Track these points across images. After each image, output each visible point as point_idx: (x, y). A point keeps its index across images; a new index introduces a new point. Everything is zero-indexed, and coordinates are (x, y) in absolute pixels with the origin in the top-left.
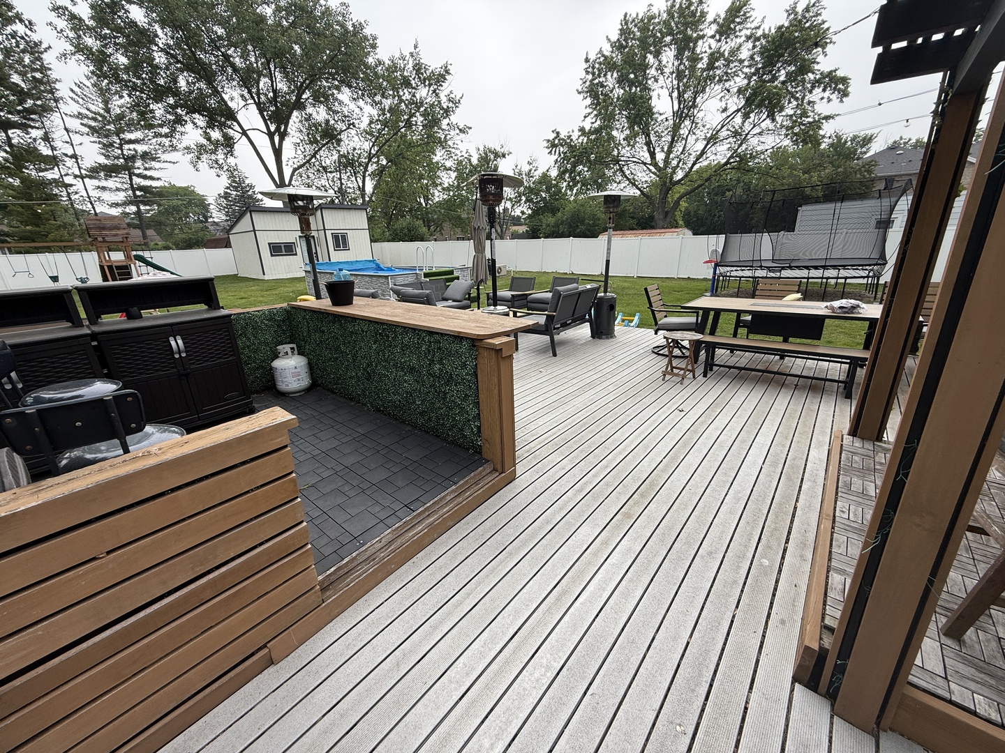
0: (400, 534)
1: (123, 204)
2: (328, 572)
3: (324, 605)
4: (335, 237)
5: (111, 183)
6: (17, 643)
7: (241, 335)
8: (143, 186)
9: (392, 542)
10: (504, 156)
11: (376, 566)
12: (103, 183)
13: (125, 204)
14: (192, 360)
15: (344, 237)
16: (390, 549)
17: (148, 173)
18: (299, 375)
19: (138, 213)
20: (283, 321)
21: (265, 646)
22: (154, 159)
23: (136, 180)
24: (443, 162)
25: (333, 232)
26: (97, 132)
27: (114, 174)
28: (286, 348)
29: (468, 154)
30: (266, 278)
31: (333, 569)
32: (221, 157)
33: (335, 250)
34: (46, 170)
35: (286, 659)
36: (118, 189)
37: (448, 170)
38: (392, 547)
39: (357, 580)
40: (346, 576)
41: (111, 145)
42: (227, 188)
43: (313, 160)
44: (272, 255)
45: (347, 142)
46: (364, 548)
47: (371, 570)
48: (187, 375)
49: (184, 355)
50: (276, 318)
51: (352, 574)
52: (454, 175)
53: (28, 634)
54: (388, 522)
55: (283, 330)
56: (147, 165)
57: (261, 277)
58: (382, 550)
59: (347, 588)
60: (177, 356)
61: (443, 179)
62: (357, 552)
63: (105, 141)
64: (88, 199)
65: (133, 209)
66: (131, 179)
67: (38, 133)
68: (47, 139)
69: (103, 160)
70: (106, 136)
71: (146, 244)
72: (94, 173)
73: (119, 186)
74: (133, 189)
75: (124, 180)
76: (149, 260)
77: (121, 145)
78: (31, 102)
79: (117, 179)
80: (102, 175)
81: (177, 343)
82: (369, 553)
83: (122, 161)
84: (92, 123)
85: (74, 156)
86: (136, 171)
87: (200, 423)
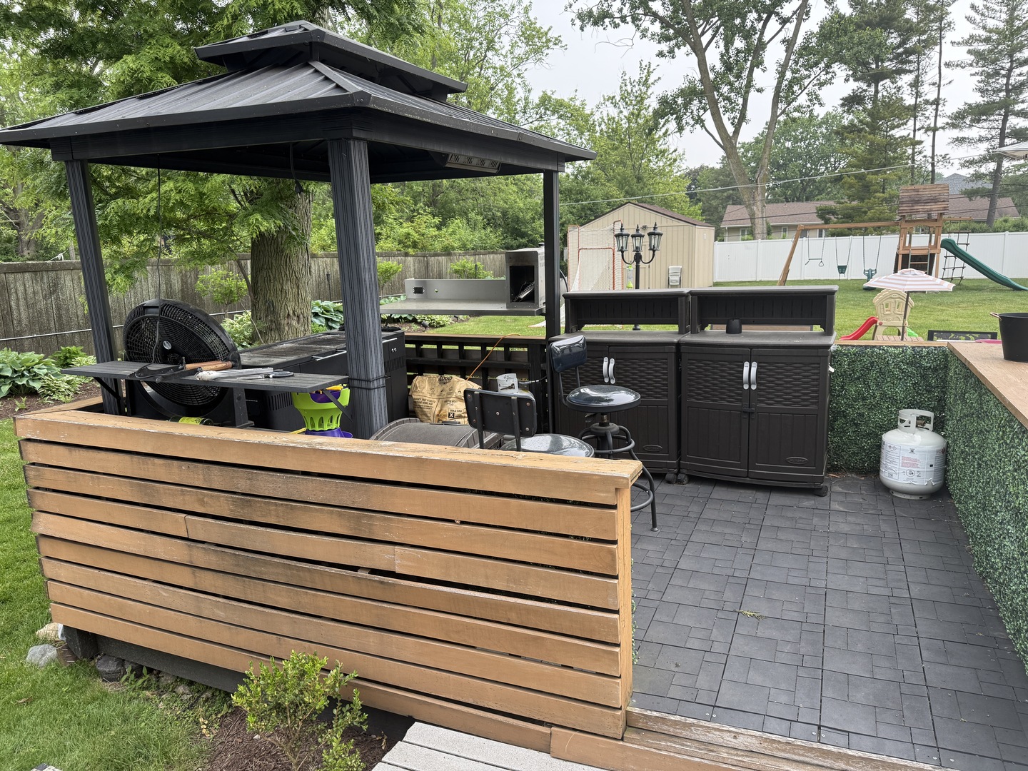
0: (774, 753)
1: (980, 161)
2: (649, 713)
3: (621, 743)
5: (974, 132)
6: (409, 554)
7: (858, 378)
8: (1021, 128)
9: (754, 755)
11: (706, 762)
12: (966, 133)
13: (984, 160)
14: (761, 396)
16: (740, 759)
18: (914, 465)
20: (935, 370)
21: (550, 725)
23: (1012, 121)
26: (985, 59)
27: (984, 117)
28: (910, 415)
31: (655, 714)
34: (898, 126)
35: (561, 761)
36: (981, 140)
38: (746, 759)
39: (672, 754)
40: (667, 737)
41: (997, 73)
46: (707, 724)
47: (697, 759)
48: (750, 414)
49: (754, 387)
50: (924, 363)
51: (675, 742)
53: (413, 552)
54: (771, 724)
55: (930, 385)
58: (733, 752)
59: (655, 751)
60: (746, 387)
62: (695, 721)
63: (989, 68)
64: (930, 160)
65: (992, 166)
66: (1005, 121)
67: (908, 78)
68: (916, 84)
69: (977, 99)
70: (994, 62)
71: (989, 220)
72: (958, 119)
73: (984, 133)
74: (1003, 136)
75: (995, 125)
76: (963, 248)
77: (1010, 70)
78: (915, 39)
79: (985, 124)
80: (968, 121)
81: (750, 371)
82: (710, 737)
83: (1002, 94)
84: (982, 47)
85: (936, 102)
86: (1018, 107)
87: (748, 480)
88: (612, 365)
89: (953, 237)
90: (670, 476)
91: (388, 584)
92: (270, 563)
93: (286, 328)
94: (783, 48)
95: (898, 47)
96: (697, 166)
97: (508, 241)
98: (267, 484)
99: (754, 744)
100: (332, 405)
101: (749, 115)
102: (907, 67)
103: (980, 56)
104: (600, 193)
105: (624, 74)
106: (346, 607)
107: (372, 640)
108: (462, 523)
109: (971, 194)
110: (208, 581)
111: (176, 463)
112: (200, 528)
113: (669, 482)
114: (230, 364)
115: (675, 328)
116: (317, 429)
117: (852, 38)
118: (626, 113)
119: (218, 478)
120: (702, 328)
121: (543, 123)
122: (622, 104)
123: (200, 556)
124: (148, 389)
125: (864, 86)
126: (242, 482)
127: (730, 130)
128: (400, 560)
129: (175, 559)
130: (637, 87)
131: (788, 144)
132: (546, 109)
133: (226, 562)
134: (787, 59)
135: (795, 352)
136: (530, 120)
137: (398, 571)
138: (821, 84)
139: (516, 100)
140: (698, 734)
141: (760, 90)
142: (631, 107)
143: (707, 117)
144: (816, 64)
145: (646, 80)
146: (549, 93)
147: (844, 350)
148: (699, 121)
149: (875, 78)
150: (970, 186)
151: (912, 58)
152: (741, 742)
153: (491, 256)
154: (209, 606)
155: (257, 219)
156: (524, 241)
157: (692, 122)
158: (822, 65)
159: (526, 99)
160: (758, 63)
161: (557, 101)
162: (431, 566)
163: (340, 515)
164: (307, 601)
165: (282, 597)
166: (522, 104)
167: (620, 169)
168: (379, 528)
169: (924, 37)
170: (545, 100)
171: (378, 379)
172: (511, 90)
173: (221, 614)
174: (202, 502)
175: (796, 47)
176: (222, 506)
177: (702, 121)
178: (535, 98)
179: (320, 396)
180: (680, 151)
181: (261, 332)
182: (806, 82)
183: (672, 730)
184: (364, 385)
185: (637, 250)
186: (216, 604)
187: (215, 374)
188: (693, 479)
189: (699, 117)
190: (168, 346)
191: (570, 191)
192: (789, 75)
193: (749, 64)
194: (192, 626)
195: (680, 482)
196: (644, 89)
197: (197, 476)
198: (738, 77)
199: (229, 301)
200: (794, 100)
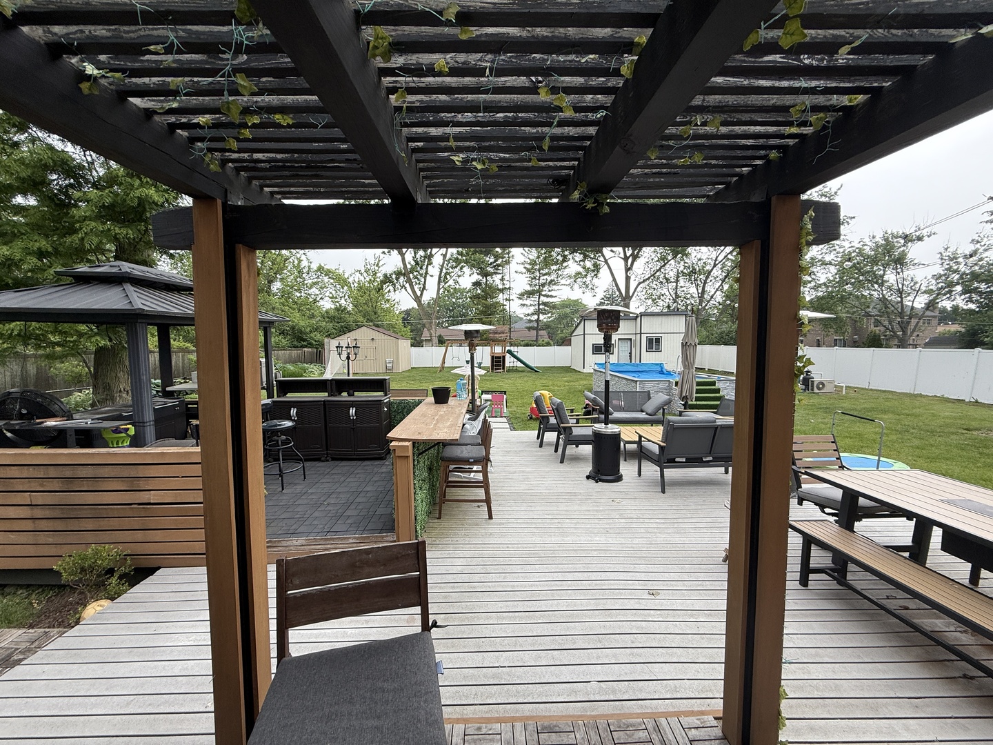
1: (531, 315)
4: (650, 341)
5: (528, 302)
8: (546, 302)
10: (920, 239)
12: (525, 302)
13: (533, 314)
14: (354, 421)
15: (658, 340)
17: (550, 293)
19: (538, 321)
22: (555, 284)
23: (542, 298)
24: (820, 257)
25: (648, 335)
26: (530, 272)
27: (532, 296)
29: (862, 243)
30: (585, 371)
32: (589, 278)
33: (647, 351)
34: (498, 297)
36: (531, 305)
37: (826, 264)
41: (535, 278)
42: (603, 299)
43: (658, 274)
44: (593, 354)
45: (695, 254)
48: (353, 429)
49: (355, 418)
52: (833, 269)
53: (159, 493)
56: (550, 289)
57: (582, 370)
60: (352, 418)
61: (818, 275)
63: (532, 276)
65: (535, 317)
66: (539, 298)
67: (500, 276)
68: (502, 279)
69: (528, 288)
70: (533, 273)
71: (536, 341)
72: (521, 296)
73: (532, 303)
74: (539, 305)
75: (535, 299)
76: (515, 353)
77: (540, 277)
78: (501, 260)
79: (532, 299)
80: (525, 296)
81: (352, 411)
82: (288, 544)
83: (538, 287)
84: (528, 266)
85: (509, 288)
86: (543, 293)
87: (355, 457)
88: (295, 411)
89: (512, 349)
90: (323, 459)
91: (147, 508)
92: (83, 509)
93: (118, 399)
94: (442, 257)
95: (494, 263)
96: (411, 308)
97: (295, 343)
98: (82, 472)
99: (304, 542)
100: (124, 435)
101: (427, 287)
102: (499, 271)
103: (528, 270)
104: (352, 319)
105: (366, 259)
106: (126, 523)
107: (139, 536)
108: (183, 477)
109: (529, 329)
110: (43, 525)
111: (26, 467)
112: (39, 499)
113: (323, 461)
114: (66, 418)
115: (326, 394)
116: (115, 446)
117: (471, 257)
118: (367, 279)
119: (52, 472)
120: (340, 394)
121: (319, 280)
122: (365, 274)
123: (38, 513)
124: (9, 434)
125: (481, 278)
126: (68, 473)
127: (419, 293)
128: (153, 497)
129: (22, 516)
130: (373, 267)
131: (454, 300)
132: (321, 273)
133: (57, 513)
134: (443, 263)
135: (369, 403)
136: (312, 278)
137: (152, 502)
138: (459, 276)
139: (302, 267)
140: (284, 544)
141: (432, 276)
142: (370, 277)
143: (407, 285)
144: (456, 267)
145: (378, 264)
146: (323, 265)
147: (395, 401)
148: (403, 287)
149: (486, 275)
150: (528, 325)
151: (500, 268)
152: (299, 542)
153: (283, 352)
154: (42, 538)
155: (97, 340)
156: (305, 343)
157: (400, 288)
158: (459, 268)
159: (309, 267)
160: (430, 263)
161: (328, 270)
162: (169, 497)
163: (122, 481)
164: (104, 524)
165: (90, 525)
166: (307, 269)
167: (365, 307)
168: (143, 485)
169: (504, 260)
170: (320, 269)
171: (150, 421)
172: (300, 261)
173: (51, 540)
174: (42, 485)
175: (447, 258)
176: (56, 485)
177: (405, 288)
178: (314, 266)
179: (117, 430)
180: (397, 300)
181: (98, 401)
182: (452, 274)
183: (274, 545)
184: (141, 424)
185: (348, 354)
186: (48, 536)
187: (54, 423)
188: (333, 459)
189: (404, 286)
190: (24, 411)
191: (334, 317)
192: (444, 271)
193: (426, 264)
194: (31, 550)
195: (328, 461)
196: (377, 268)
197: (40, 473)
198: (421, 268)
199: (77, 381)
200: (447, 282)
